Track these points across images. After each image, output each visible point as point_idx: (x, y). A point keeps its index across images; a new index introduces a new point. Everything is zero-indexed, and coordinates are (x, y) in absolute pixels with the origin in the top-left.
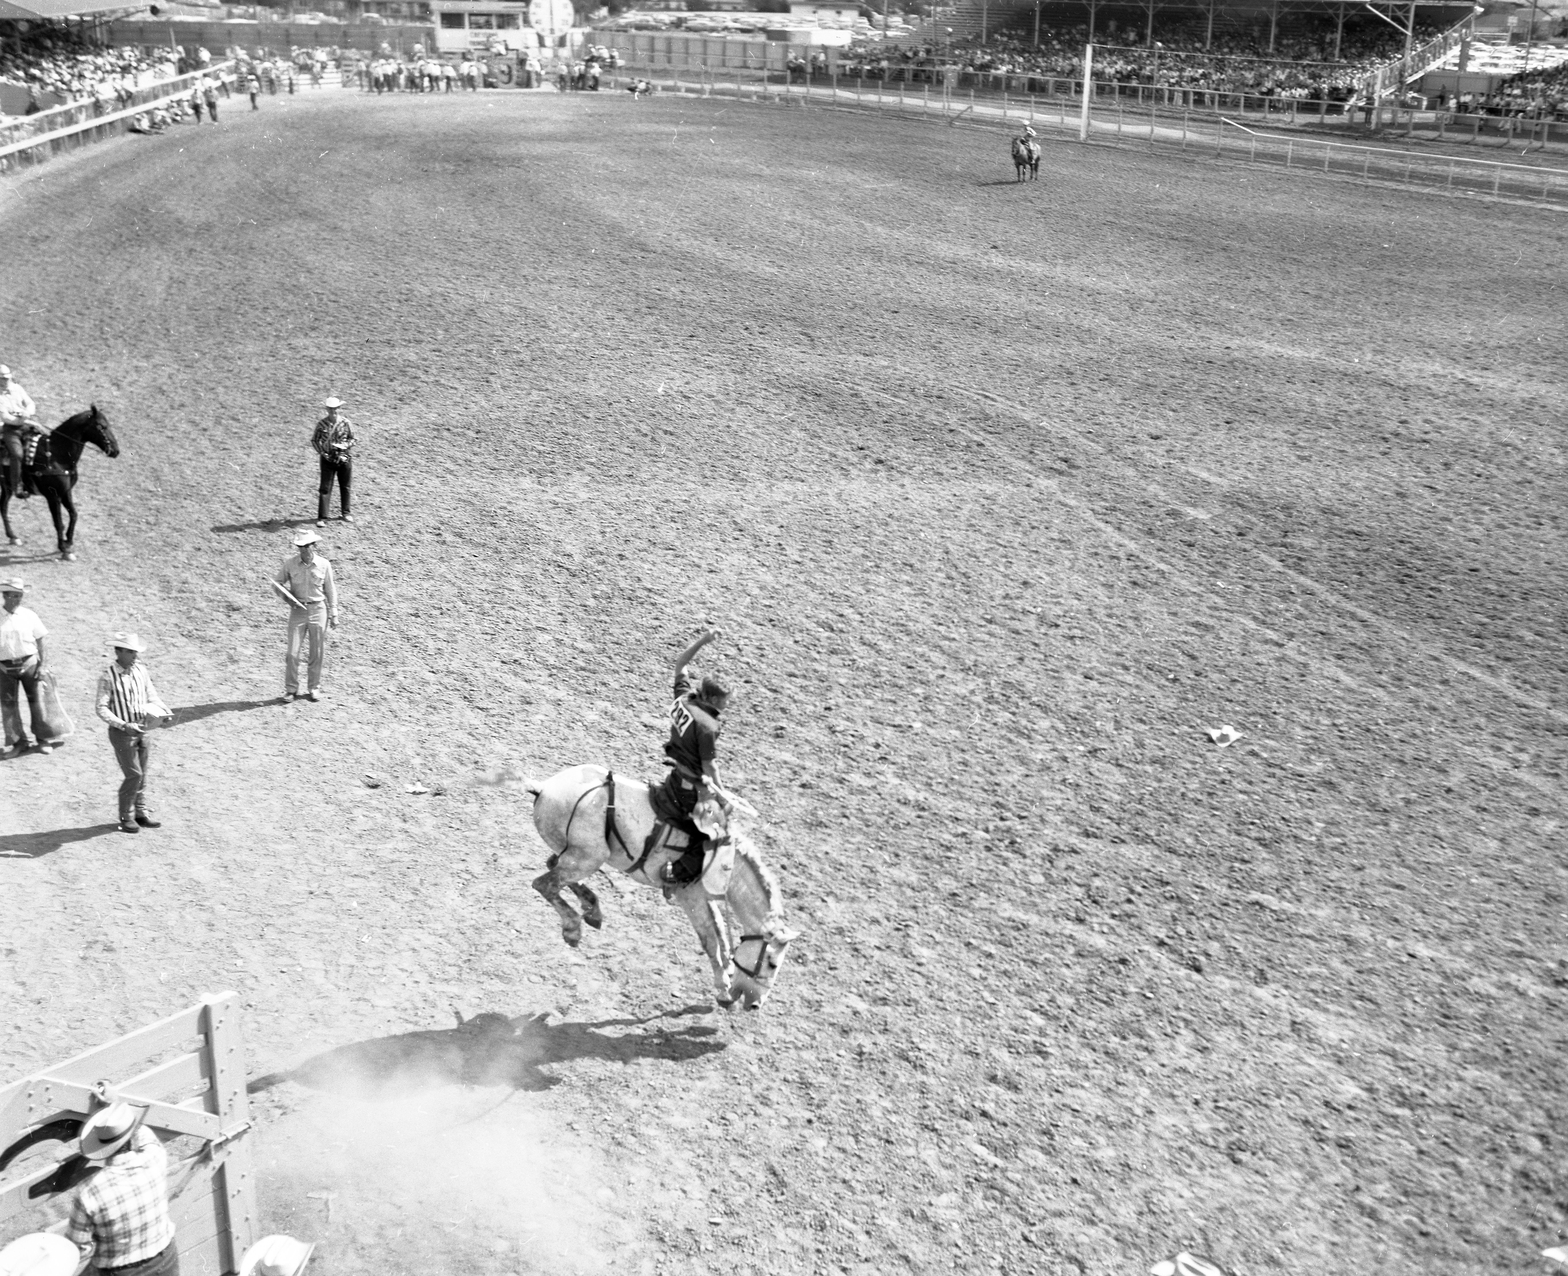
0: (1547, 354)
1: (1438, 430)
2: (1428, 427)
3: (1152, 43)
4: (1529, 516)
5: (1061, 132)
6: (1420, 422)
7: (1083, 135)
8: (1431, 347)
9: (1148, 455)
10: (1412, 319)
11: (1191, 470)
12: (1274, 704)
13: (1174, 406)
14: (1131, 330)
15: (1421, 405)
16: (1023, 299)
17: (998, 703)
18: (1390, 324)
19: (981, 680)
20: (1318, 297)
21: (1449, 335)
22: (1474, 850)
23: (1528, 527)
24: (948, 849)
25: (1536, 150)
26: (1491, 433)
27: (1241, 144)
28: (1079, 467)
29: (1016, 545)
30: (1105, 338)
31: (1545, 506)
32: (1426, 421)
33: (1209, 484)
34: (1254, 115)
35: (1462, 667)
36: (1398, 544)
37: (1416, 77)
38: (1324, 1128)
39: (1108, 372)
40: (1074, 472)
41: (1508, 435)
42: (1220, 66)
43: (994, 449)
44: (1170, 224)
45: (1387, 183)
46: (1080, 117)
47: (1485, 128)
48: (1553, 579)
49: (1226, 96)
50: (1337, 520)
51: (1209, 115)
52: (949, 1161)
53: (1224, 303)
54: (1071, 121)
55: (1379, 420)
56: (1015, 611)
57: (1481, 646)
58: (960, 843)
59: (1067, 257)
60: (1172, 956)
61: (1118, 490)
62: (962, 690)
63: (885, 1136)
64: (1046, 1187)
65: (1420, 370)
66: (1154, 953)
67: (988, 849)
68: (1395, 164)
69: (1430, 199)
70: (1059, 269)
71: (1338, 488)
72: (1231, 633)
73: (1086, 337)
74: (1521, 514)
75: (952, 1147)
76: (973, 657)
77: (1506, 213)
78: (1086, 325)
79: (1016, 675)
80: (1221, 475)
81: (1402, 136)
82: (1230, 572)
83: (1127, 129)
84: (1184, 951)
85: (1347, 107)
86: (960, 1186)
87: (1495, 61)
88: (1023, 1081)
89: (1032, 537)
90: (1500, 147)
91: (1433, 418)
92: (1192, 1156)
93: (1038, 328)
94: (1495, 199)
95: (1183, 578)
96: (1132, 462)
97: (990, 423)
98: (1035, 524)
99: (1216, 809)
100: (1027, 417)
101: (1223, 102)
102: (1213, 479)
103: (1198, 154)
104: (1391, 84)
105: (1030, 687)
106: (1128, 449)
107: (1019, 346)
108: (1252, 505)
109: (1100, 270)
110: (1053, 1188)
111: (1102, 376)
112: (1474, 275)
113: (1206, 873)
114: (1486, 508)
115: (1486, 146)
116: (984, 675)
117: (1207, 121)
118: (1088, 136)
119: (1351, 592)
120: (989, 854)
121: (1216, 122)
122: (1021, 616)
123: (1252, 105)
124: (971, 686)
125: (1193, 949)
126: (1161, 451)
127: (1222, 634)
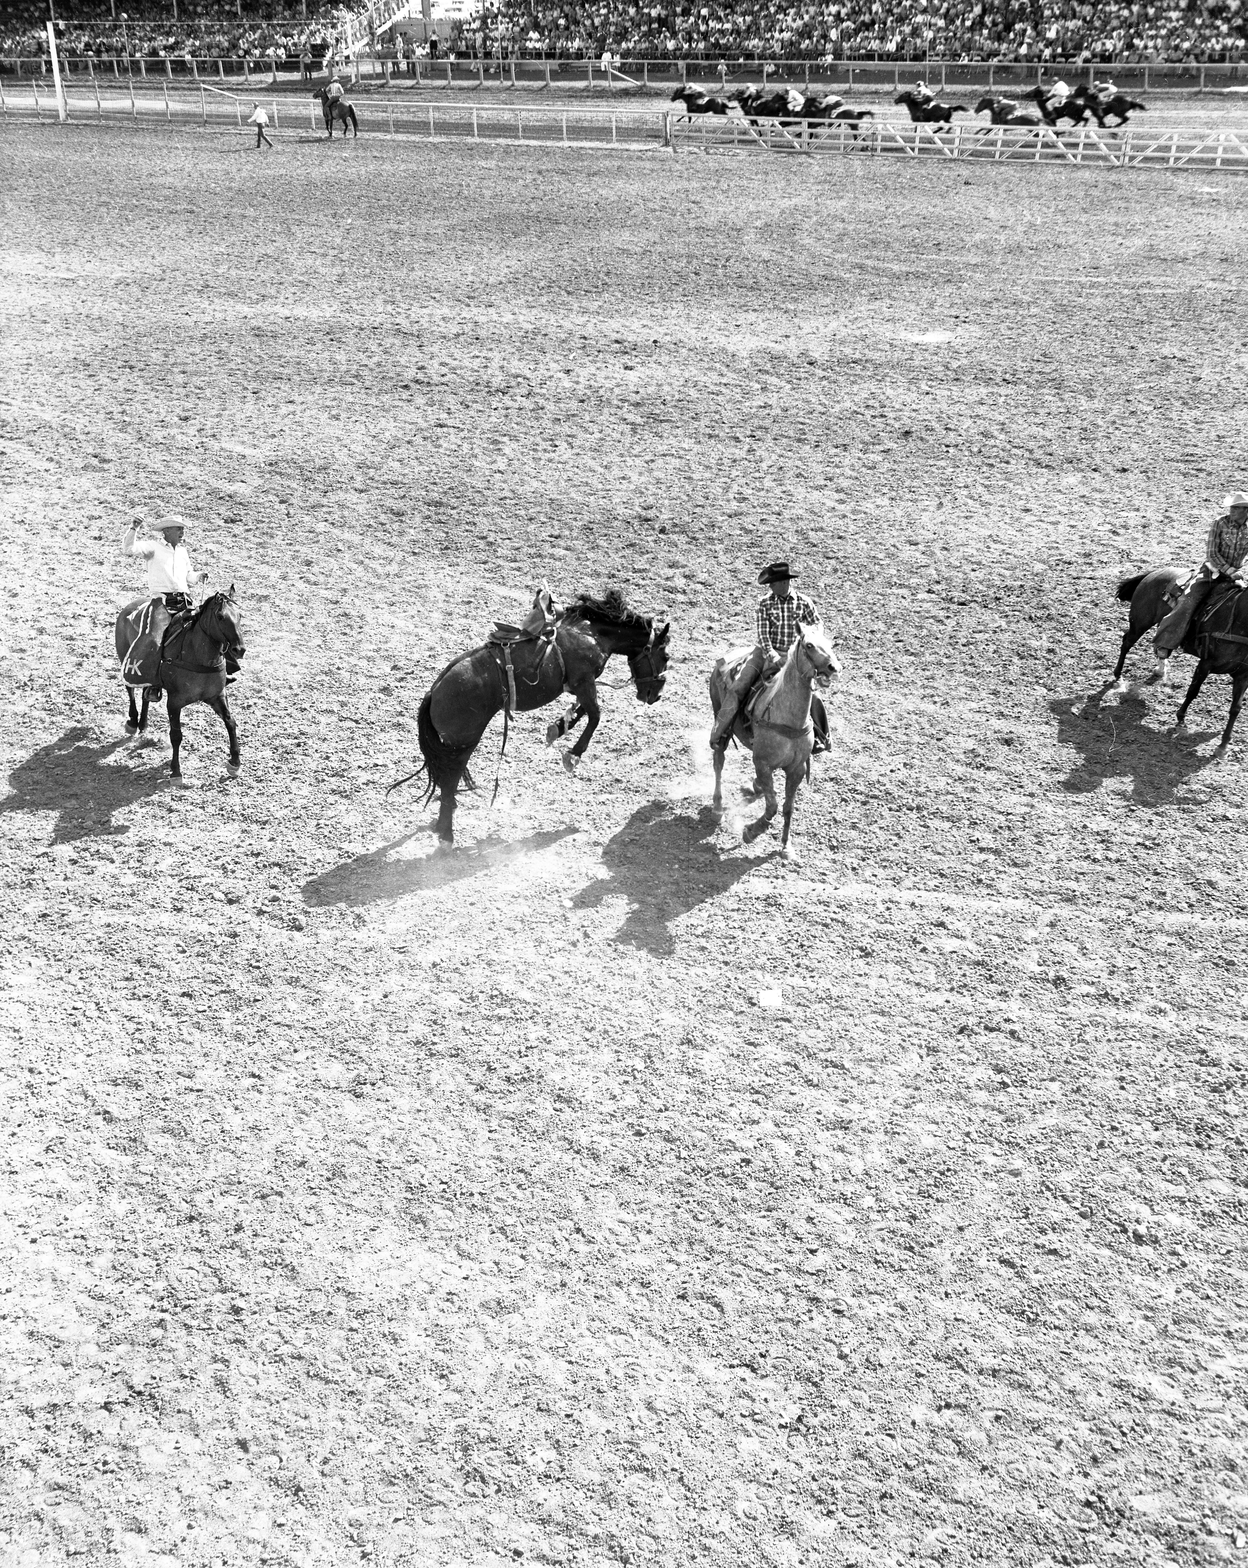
0: (542, 284)
1: (453, 370)
2: (444, 370)
3: (118, 14)
4: (544, 440)
5: (36, 115)
6: (436, 366)
7: (62, 115)
8: (437, 291)
9: (179, 437)
10: (416, 266)
11: (224, 445)
12: (337, 660)
13: (198, 383)
14: (144, 312)
15: (435, 349)
16: (24, 294)
17: (61, 713)
18: (396, 274)
19: (40, 694)
20: (324, 255)
21: (454, 276)
22: (535, 759)
23: (545, 450)
24: (32, 871)
25: (508, 89)
26: (502, 367)
27: (227, 109)
28: (109, 461)
29: (56, 550)
30: (118, 324)
31: (558, 429)
32: (442, 364)
33: (244, 457)
34: (234, 79)
35: (503, 591)
36: (431, 487)
37: (385, 27)
38: (434, 1044)
39: (127, 358)
40: (106, 466)
41: (516, 366)
42: (192, 32)
43: (17, 455)
44: (167, 198)
45: (374, 134)
46: (54, 96)
47: (459, 72)
48: (573, 495)
49: (204, 62)
50: (372, 472)
51: (190, 82)
52: (78, 1173)
53: (233, 272)
54: (46, 102)
55: (398, 369)
56: (65, 618)
57: (519, 569)
58: (44, 862)
59: (65, 243)
60: (274, 923)
61: (154, 478)
62: (21, 708)
63: (9, 1168)
64: (180, 1170)
65: (430, 315)
66: (255, 922)
67: (74, 862)
68: (380, 116)
69: (416, 146)
70: (57, 257)
71: (368, 441)
72: (287, 599)
73: (97, 325)
74: (538, 440)
75: (79, 1159)
76: (28, 673)
77: (488, 153)
78: (95, 312)
79: (77, 682)
80: (255, 446)
81: (382, 86)
82: (278, 540)
83: (107, 105)
84: (284, 914)
85: (325, 63)
86: (94, 1191)
87: (458, 6)
88: (142, 1077)
89: (71, 539)
90: (474, 89)
91: (448, 360)
92: (317, 1101)
93: (45, 322)
94: (477, 140)
95: (233, 554)
96: (165, 446)
97: (8, 429)
98: (72, 526)
99: (297, 772)
100: (47, 417)
101: (202, 68)
102: (248, 452)
103: (185, 123)
104: (362, 37)
105: (92, 691)
106: (158, 435)
107: (28, 343)
108: (289, 471)
109: (102, 254)
110: (187, 1169)
111: (120, 363)
112: (469, 215)
113: (294, 835)
114: (506, 439)
115: (461, 89)
116: (42, 688)
117: (190, 89)
118: (68, 116)
119: (394, 540)
120: (75, 867)
121: (198, 89)
122: (72, 621)
123: (230, 69)
124: (31, 701)
125: (292, 911)
126: (192, 431)
127: (277, 602)
